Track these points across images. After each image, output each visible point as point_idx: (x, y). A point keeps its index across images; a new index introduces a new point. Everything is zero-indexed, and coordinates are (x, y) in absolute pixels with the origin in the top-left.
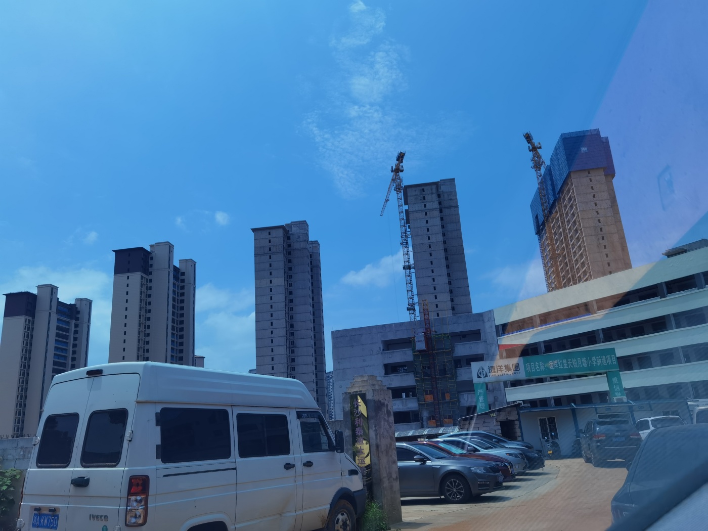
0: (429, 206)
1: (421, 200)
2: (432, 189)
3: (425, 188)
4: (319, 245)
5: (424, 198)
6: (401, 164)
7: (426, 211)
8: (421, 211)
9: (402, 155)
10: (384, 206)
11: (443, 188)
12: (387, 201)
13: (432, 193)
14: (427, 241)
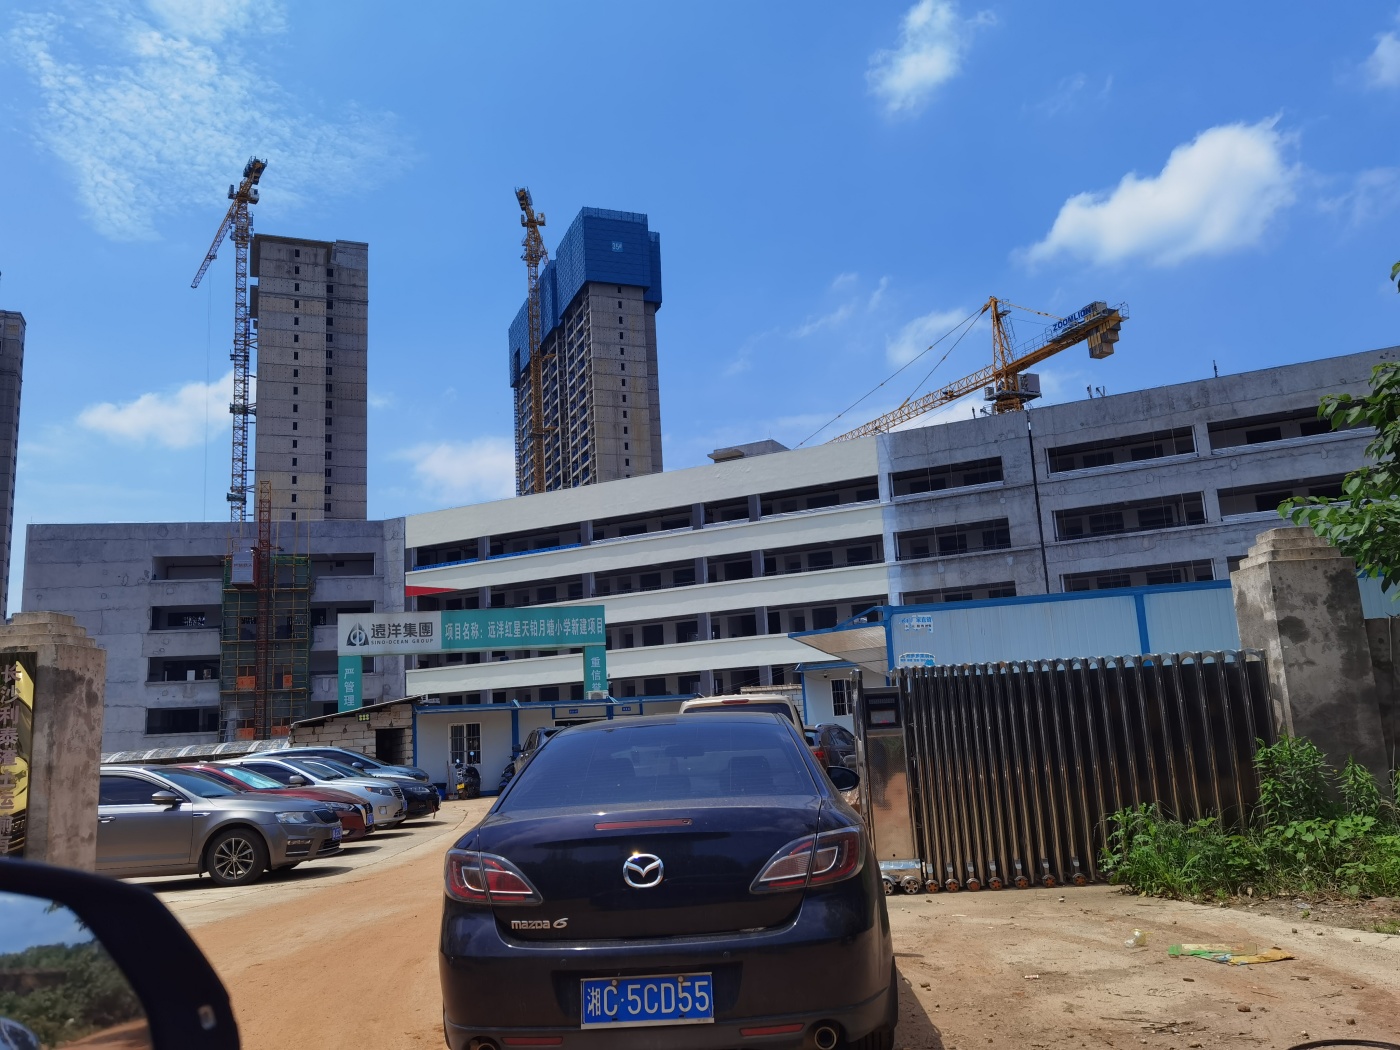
0: (305, 288)
1: (289, 272)
2: (316, 255)
3: (303, 250)
4: (24, 323)
5: (297, 271)
6: (254, 187)
7: (296, 298)
8: (288, 296)
9: (258, 166)
10: (203, 268)
11: (340, 259)
12: (211, 257)
13: (316, 264)
14: (290, 360)
